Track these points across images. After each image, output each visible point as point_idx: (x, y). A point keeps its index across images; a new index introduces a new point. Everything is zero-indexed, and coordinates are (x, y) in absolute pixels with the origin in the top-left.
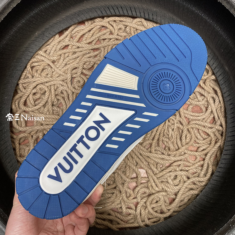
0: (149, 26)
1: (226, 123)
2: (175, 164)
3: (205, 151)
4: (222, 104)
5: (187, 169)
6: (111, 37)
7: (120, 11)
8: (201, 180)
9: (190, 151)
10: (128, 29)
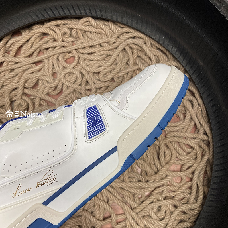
0: (99, 25)
1: (211, 129)
2: (156, 191)
3: (192, 169)
4: (202, 107)
5: (172, 194)
6: (54, 45)
7: (60, 12)
8: (192, 207)
9: (172, 172)
10: (74, 32)
